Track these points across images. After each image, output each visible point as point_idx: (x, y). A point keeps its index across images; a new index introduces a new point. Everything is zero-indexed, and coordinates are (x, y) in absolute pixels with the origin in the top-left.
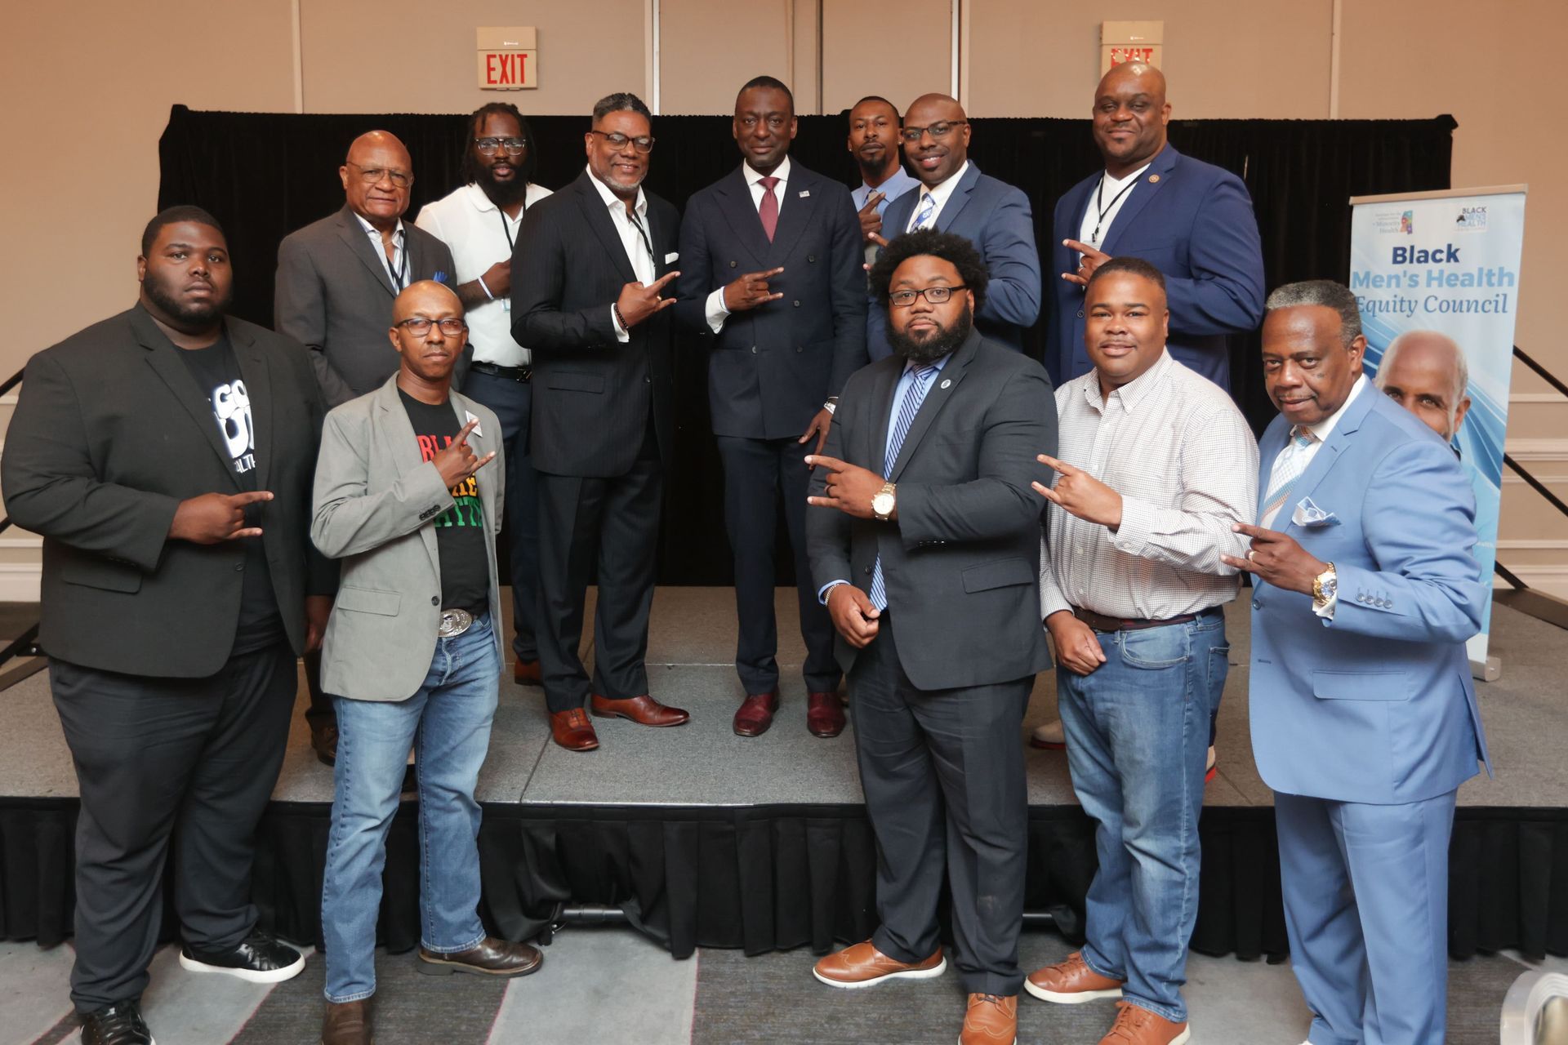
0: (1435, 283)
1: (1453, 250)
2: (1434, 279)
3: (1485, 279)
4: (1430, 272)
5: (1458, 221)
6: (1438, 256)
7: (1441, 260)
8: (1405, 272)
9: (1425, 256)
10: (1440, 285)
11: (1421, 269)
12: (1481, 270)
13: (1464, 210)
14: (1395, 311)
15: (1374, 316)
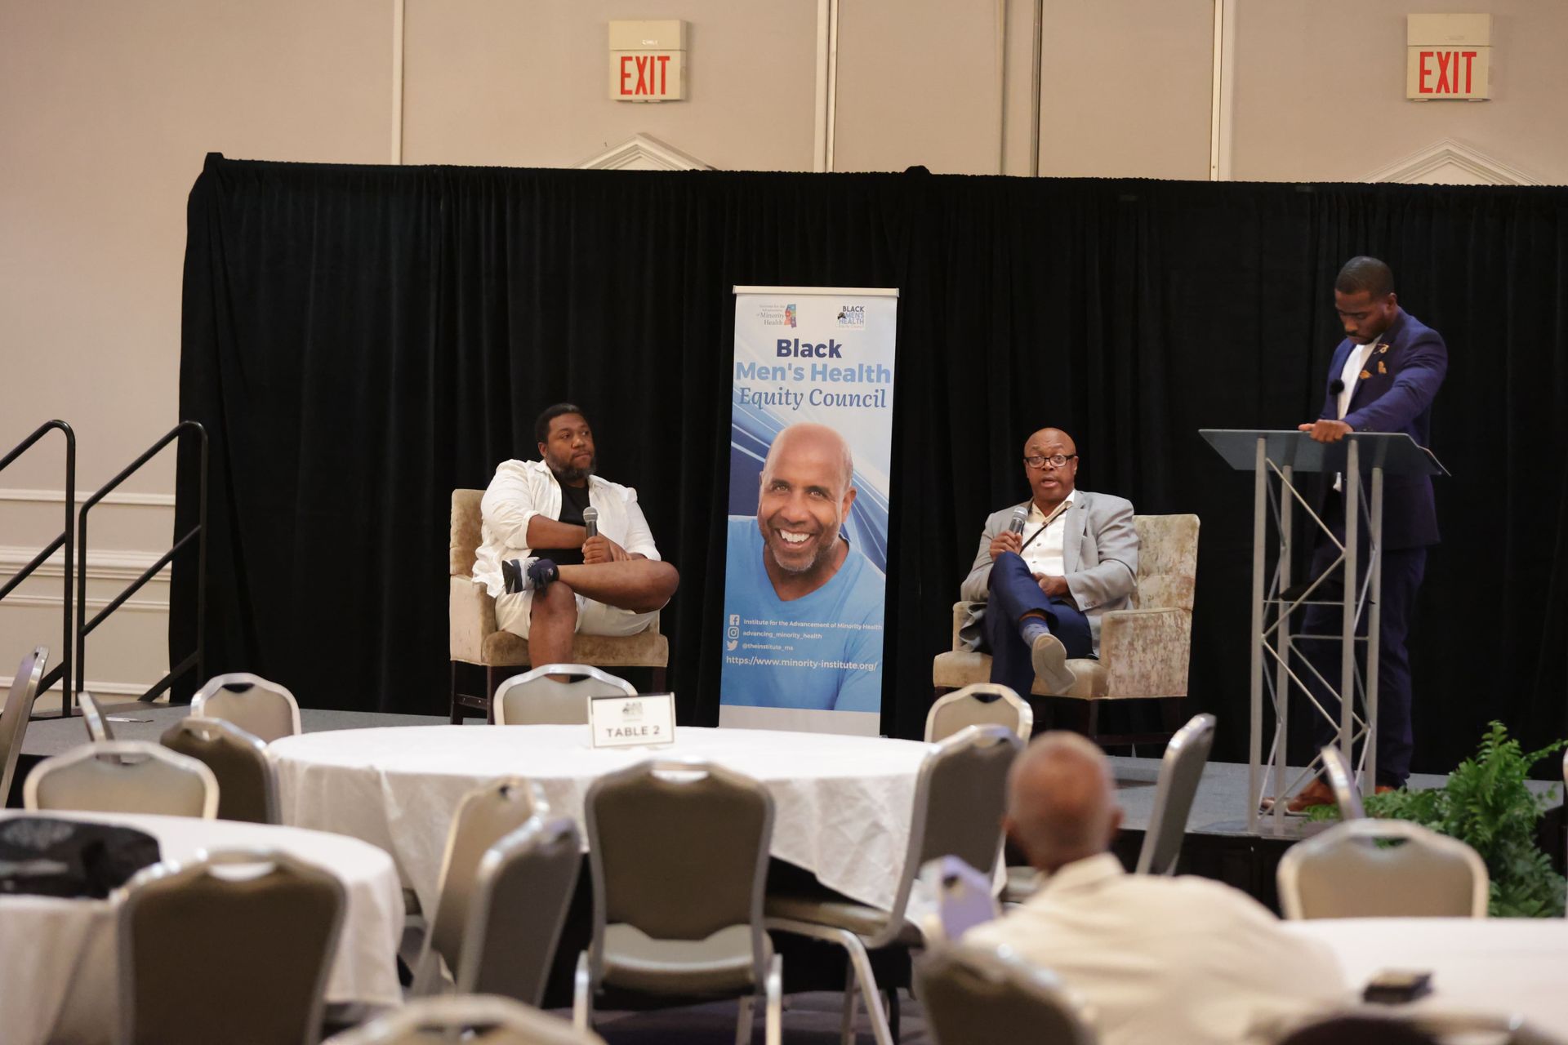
0: (819, 377)
1: (835, 346)
2: (819, 373)
3: (865, 375)
4: (814, 366)
5: (839, 318)
6: (822, 351)
7: (824, 355)
8: (790, 365)
9: (809, 351)
10: (824, 379)
11: (805, 363)
12: (861, 366)
13: (844, 307)
14: (780, 403)
15: (760, 408)
